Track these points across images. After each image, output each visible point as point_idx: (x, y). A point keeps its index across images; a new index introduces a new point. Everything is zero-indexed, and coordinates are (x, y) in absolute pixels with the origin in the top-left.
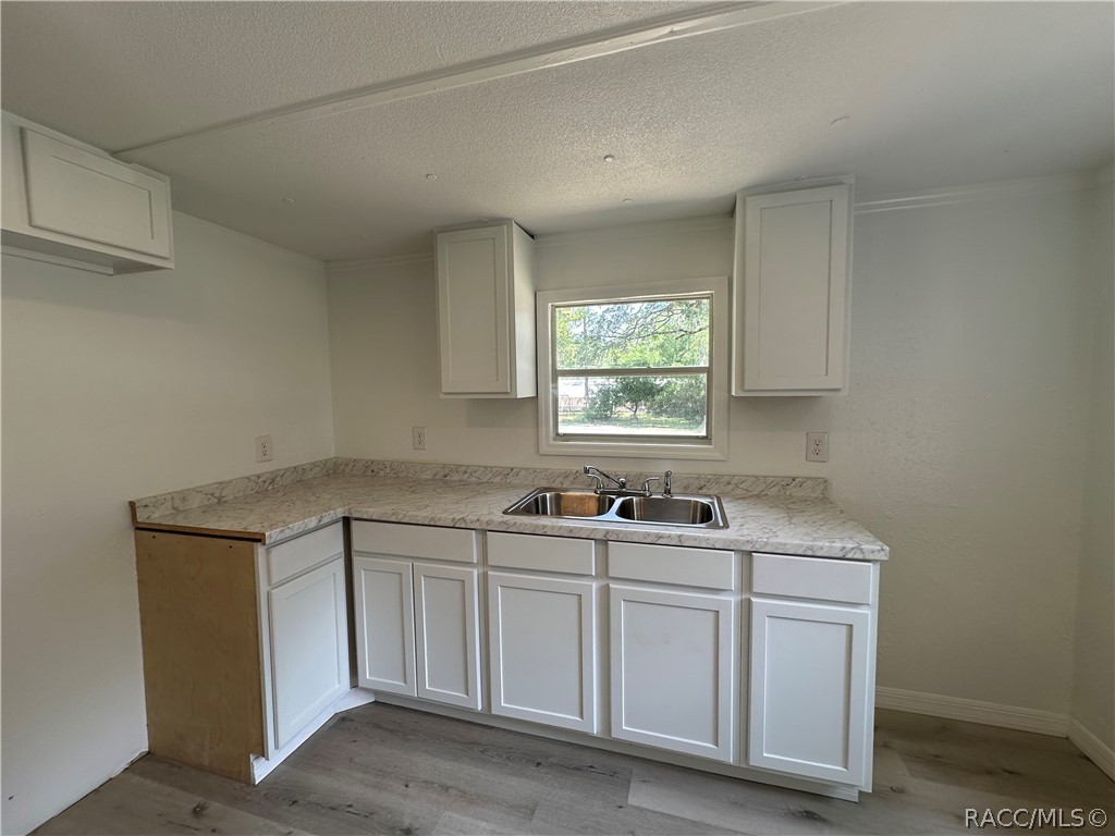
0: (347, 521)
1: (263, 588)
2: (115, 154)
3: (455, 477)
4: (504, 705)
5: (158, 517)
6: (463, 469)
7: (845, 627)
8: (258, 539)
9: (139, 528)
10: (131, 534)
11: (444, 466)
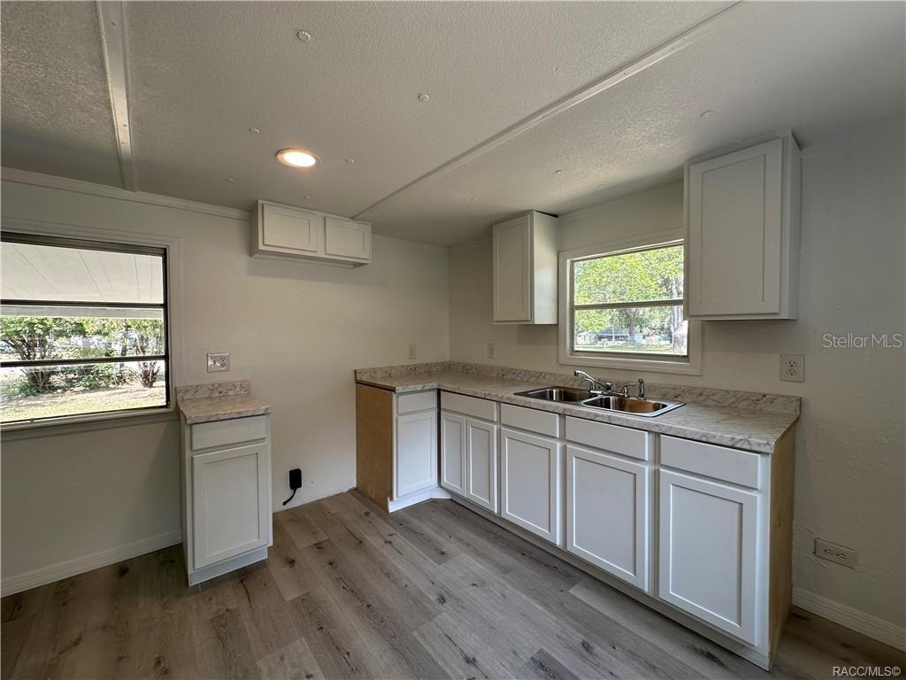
0: (439, 391)
1: (395, 415)
2: (352, 218)
3: (509, 376)
4: (508, 513)
5: (365, 378)
6: (512, 372)
7: (737, 505)
8: (393, 390)
9: (358, 382)
10: (355, 384)
11: (502, 370)
